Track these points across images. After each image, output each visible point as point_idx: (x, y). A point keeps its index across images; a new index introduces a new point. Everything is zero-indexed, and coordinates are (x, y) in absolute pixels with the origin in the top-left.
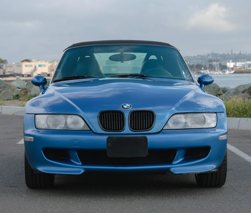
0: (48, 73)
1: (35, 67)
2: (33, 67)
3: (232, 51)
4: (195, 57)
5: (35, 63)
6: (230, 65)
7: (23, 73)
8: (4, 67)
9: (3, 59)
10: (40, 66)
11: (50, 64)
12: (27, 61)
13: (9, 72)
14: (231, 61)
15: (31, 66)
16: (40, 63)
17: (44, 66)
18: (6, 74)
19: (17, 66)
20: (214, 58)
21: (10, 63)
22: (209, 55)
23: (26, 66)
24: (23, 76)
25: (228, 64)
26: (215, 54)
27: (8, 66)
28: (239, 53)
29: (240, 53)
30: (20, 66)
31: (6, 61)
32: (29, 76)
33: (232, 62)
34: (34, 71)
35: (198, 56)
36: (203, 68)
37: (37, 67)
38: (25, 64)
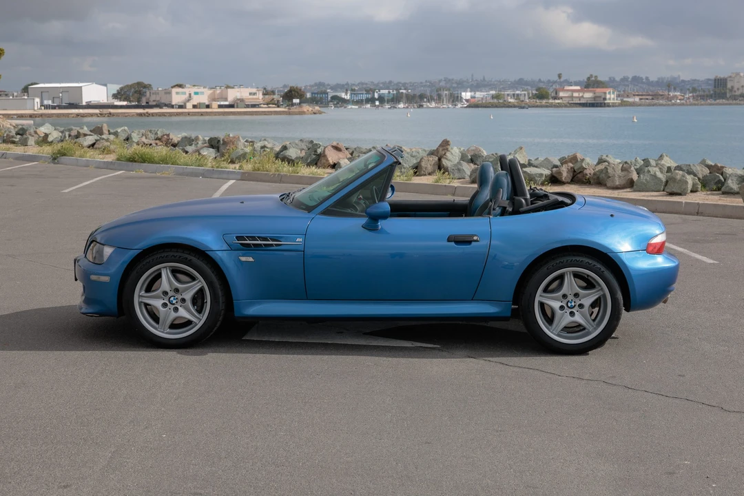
0: (207, 104)
1: (190, 94)
2: (188, 95)
3: (472, 75)
4: (421, 83)
5: (190, 89)
6: (467, 95)
7: (173, 104)
8: (148, 94)
9: (146, 82)
10: (196, 93)
11: (211, 91)
12: (180, 86)
13: (154, 101)
14: (469, 90)
15: (185, 93)
16: (196, 89)
17: (203, 93)
18: (150, 104)
19: (166, 93)
20: (448, 86)
21: (156, 89)
22: (440, 81)
23: (177, 93)
24: (172, 107)
25: (463, 94)
26: (449, 80)
27: (153, 94)
28: (482, 78)
29: (484, 79)
30: (170, 93)
31: (150, 85)
32: (180, 107)
33: (471, 92)
34: (189, 100)
35: (426, 81)
36: (425, 100)
37: (192, 95)
38: (174, 90)
